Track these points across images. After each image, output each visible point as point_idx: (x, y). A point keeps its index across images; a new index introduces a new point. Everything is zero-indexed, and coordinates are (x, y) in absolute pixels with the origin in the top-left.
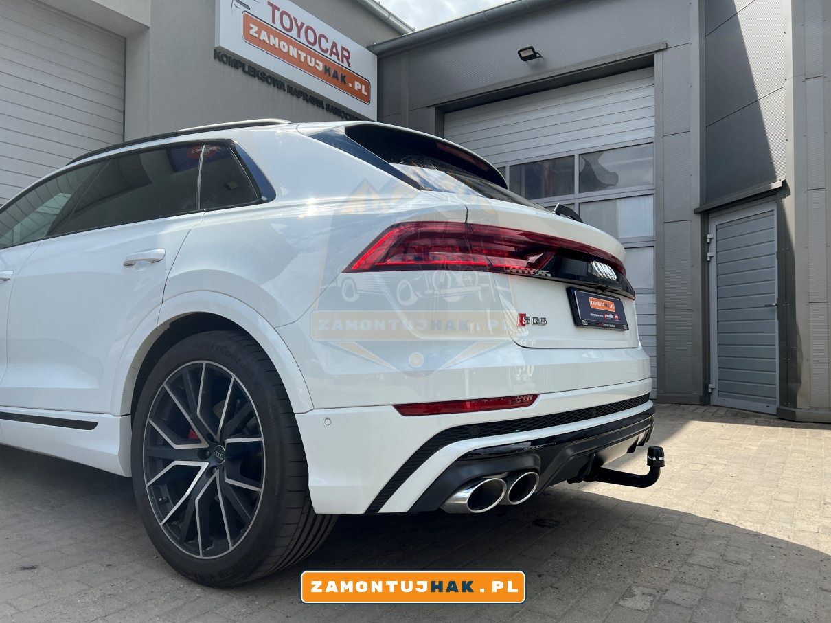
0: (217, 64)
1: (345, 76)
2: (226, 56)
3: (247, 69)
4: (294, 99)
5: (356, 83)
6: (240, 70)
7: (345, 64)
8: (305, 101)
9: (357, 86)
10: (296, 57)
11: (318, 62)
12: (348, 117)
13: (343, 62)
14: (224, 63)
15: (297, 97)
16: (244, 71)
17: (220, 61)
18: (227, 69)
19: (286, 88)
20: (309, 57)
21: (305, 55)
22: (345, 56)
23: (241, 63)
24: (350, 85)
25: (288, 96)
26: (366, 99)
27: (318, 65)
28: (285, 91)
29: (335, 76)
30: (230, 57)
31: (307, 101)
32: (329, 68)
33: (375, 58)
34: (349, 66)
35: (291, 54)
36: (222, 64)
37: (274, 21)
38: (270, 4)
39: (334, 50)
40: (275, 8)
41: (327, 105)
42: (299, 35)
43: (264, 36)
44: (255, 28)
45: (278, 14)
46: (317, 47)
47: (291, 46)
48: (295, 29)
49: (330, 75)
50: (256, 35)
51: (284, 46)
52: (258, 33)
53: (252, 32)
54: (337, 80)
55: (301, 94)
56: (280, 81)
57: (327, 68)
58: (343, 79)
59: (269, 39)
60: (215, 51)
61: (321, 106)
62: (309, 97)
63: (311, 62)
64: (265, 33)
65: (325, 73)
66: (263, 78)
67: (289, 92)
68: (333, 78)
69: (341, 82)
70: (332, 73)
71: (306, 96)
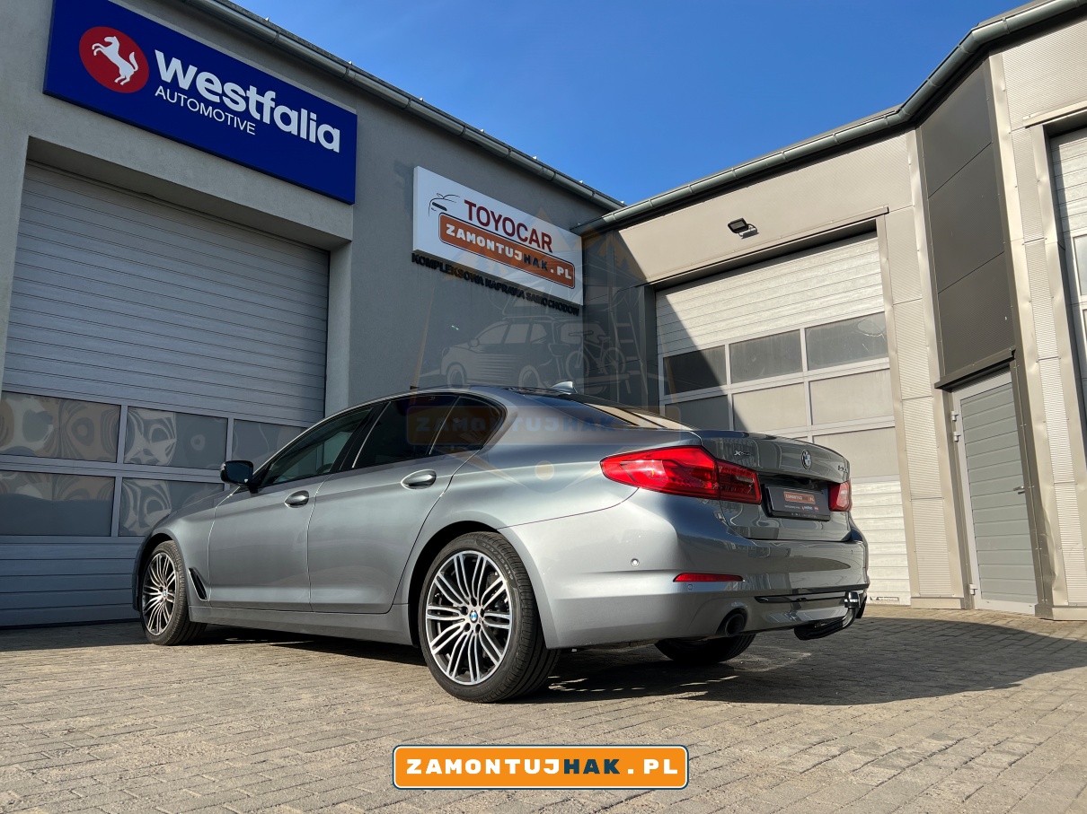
0: (416, 266)
1: (546, 263)
2: (424, 258)
3: (444, 268)
4: (494, 291)
5: (559, 268)
6: (438, 269)
7: (546, 250)
8: (504, 293)
9: (560, 270)
10: (493, 249)
11: (516, 252)
12: (551, 304)
13: (543, 248)
14: (422, 264)
15: (496, 289)
16: (441, 270)
17: (418, 263)
18: (425, 271)
19: (484, 282)
20: (507, 248)
21: (503, 247)
22: (546, 242)
23: (438, 263)
24: (552, 271)
25: (487, 289)
26: (570, 283)
27: (517, 255)
28: (483, 284)
29: (536, 263)
30: (428, 259)
31: (506, 292)
32: (529, 257)
33: (579, 240)
34: (551, 251)
35: (488, 248)
36: (420, 266)
37: (471, 218)
38: (466, 202)
39: (534, 238)
40: (471, 205)
41: (527, 294)
42: (497, 229)
43: (461, 234)
44: (452, 228)
45: (474, 210)
46: (515, 238)
47: (488, 241)
48: (492, 223)
49: (529, 263)
50: (453, 234)
51: (481, 242)
52: (455, 232)
53: (449, 232)
54: (539, 268)
55: (499, 286)
56: (478, 276)
57: (527, 256)
58: (544, 266)
59: (466, 236)
60: (413, 254)
61: (521, 296)
62: (508, 288)
63: (509, 253)
64: (462, 231)
65: (525, 262)
66: (460, 275)
67: (488, 285)
68: (533, 265)
69: (542, 269)
70: (532, 261)
71: (505, 287)
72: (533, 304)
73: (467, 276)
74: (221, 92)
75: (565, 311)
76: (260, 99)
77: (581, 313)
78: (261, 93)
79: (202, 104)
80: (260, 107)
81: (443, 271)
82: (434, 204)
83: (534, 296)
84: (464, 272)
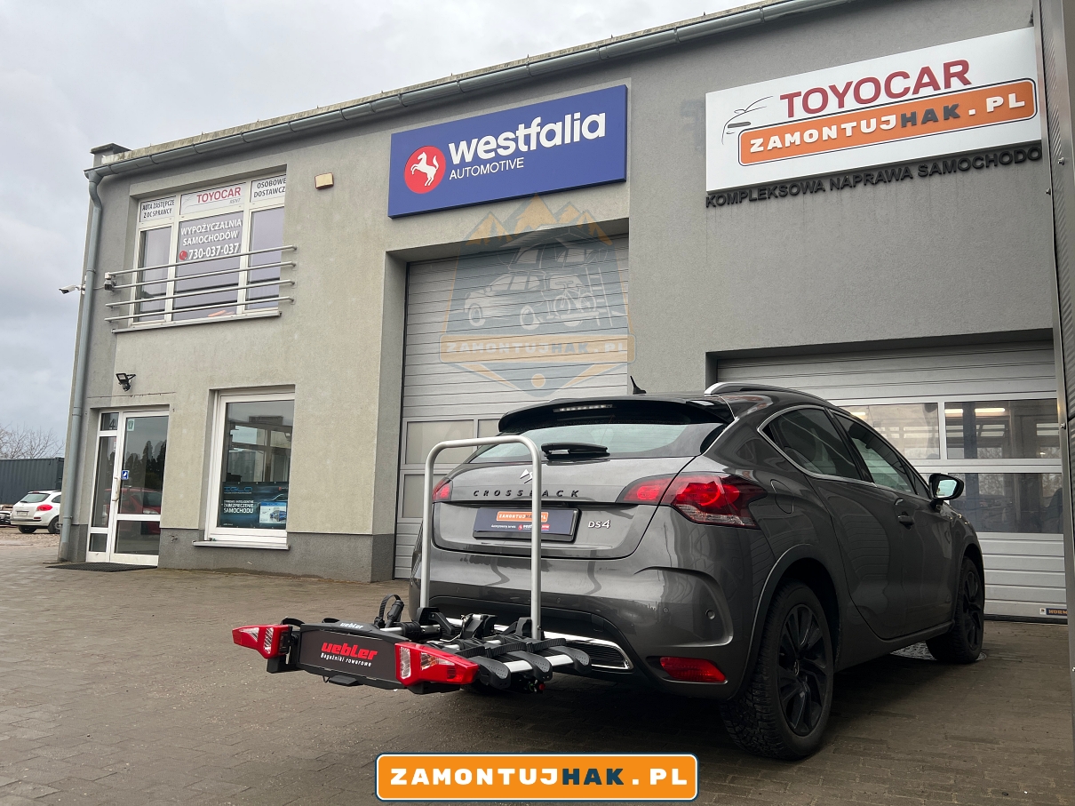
0: (712, 211)
1: (956, 107)
2: (723, 196)
3: (755, 195)
4: (847, 193)
5: (990, 100)
6: (746, 202)
7: (956, 84)
8: (869, 188)
9: (991, 103)
10: (834, 134)
11: (884, 119)
12: (979, 163)
13: (948, 85)
14: (721, 205)
15: (851, 187)
16: (752, 200)
17: (715, 206)
18: (726, 210)
19: (827, 185)
20: (864, 123)
21: (854, 124)
22: (955, 75)
23: (744, 193)
24: (972, 112)
25: (835, 193)
26: (1023, 113)
27: (887, 122)
28: (825, 191)
29: (930, 117)
31: (874, 185)
32: (914, 114)
34: (966, 82)
35: (825, 138)
36: (718, 208)
37: (791, 114)
38: (783, 97)
39: (926, 79)
40: (790, 98)
41: (923, 169)
42: (841, 105)
43: (775, 142)
44: (761, 141)
45: (798, 101)
46: (883, 98)
47: (825, 130)
48: (833, 101)
49: (914, 124)
50: (762, 149)
51: (811, 136)
52: (765, 144)
53: (753, 150)
54: (936, 120)
55: (858, 179)
56: (814, 182)
57: (909, 115)
58: (951, 113)
59: (783, 141)
60: (707, 198)
61: (908, 176)
62: (876, 175)
63: (868, 126)
64: (776, 138)
65: (904, 126)
66: (782, 193)
67: (834, 188)
68: (924, 123)
69: (946, 119)
70: (920, 118)
71: (869, 178)
72: (936, 179)
73: (795, 190)
74: (495, 147)
76: (528, 131)
78: (528, 126)
79: (482, 166)
80: (527, 139)
81: (755, 200)
82: (730, 126)
83: (935, 166)
84: (788, 186)
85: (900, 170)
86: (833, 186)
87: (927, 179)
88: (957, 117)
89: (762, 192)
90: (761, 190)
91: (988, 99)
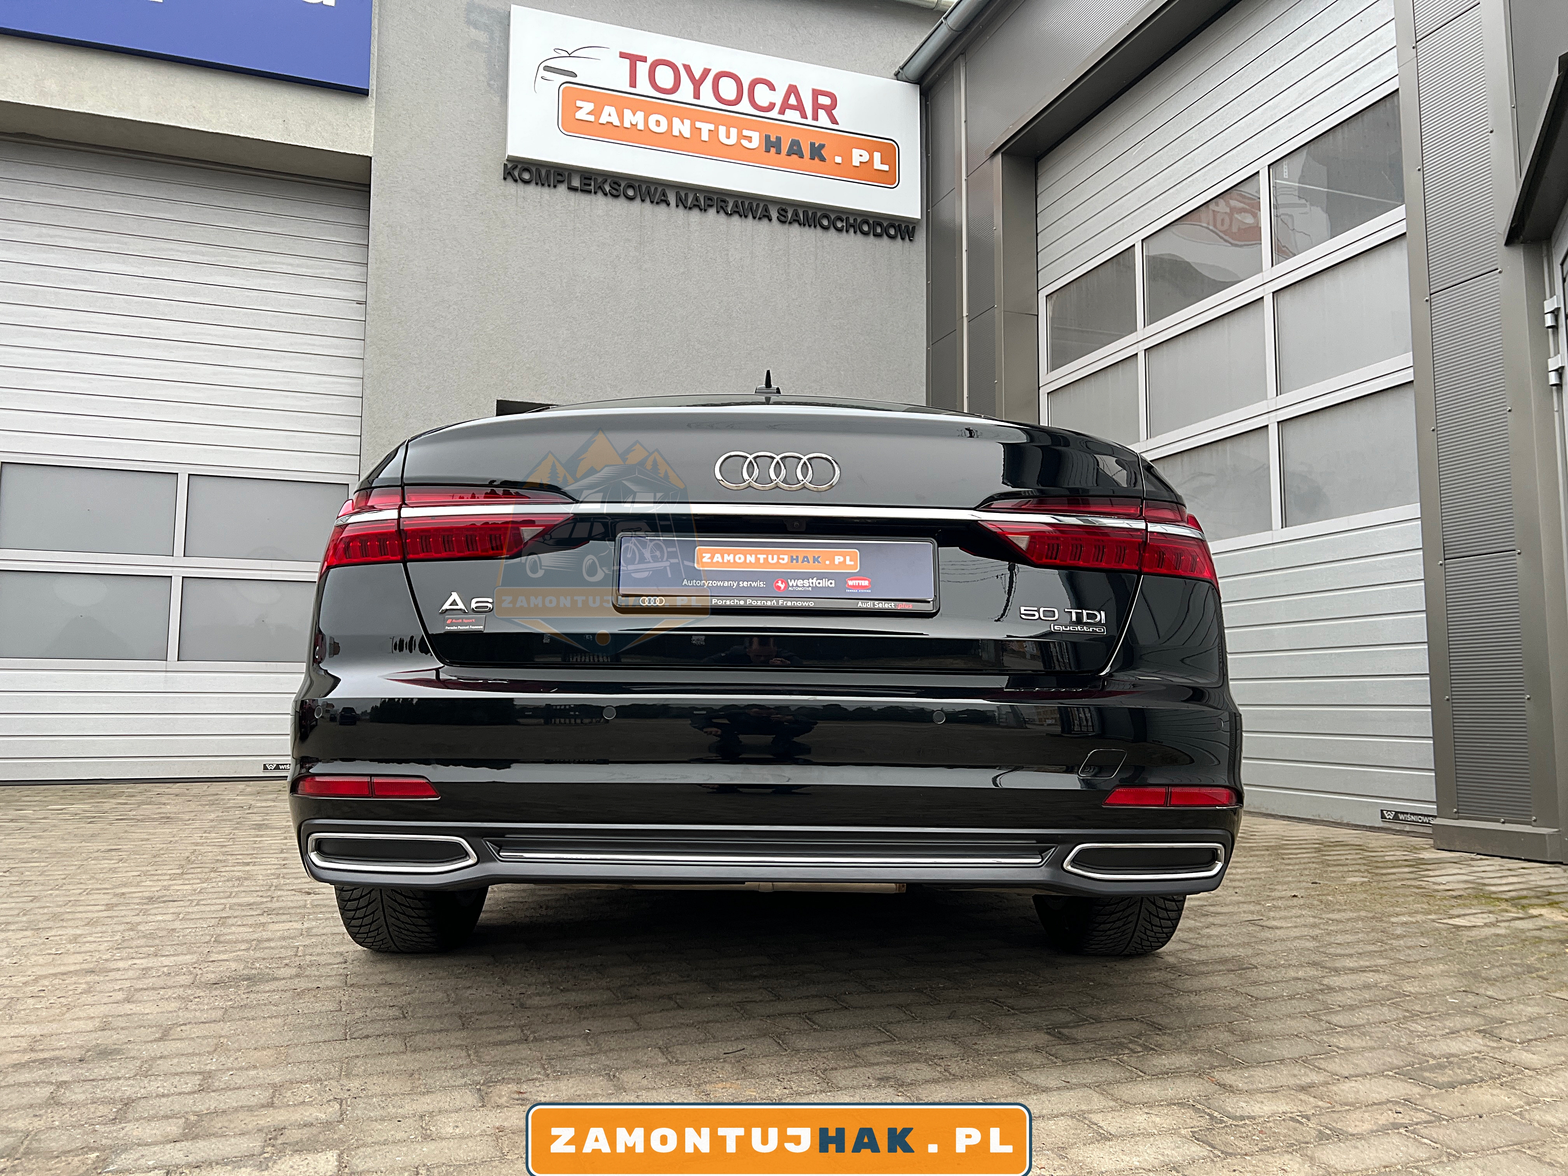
0: (512, 188)
1: (822, 146)
2: (530, 169)
3: (576, 183)
4: (695, 214)
5: (856, 152)
6: (562, 188)
7: (823, 119)
8: (722, 217)
9: (859, 156)
10: (687, 134)
11: (746, 133)
12: (839, 225)
13: (815, 118)
14: (526, 182)
15: (701, 210)
16: (572, 189)
17: (516, 181)
18: (534, 192)
19: (672, 199)
20: (722, 130)
21: (712, 127)
22: (823, 107)
23: (562, 174)
24: (838, 160)
25: (681, 211)
26: (889, 179)
27: (750, 139)
28: (668, 205)
29: (795, 149)
30: (538, 171)
31: (727, 214)
32: (779, 139)
33: (914, 92)
34: (834, 121)
35: (676, 132)
36: (521, 185)
37: (633, 82)
38: (623, 56)
39: (792, 101)
40: (632, 59)
41: (782, 213)
42: (696, 95)
43: (609, 115)
44: (589, 106)
45: (643, 67)
46: (745, 106)
47: (676, 121)
48: (687, 85)
49: (778, 152)
50: (591, 118)
51: (658, 123)
52: (597, 112)
53: (580, 115)
54: (802, 157)
55: (710, 202)
56: (656, 189)
57: (773, 139)
58: (817, 152)
59: (621, 118)
60: (505, 165)
61: (764, 216)
62: (731, 205)
63: (728, 137)
64: (612, 110)
65: (768, 151)
66: (614, 192)
67: (680, 205)
68: (789, 155)
69: (812, 158)
70: (785, 148)
71: (723, 204)
72: (795, 229)
73: (631, 193)
75: (877, 235)
77: (921, 236)
81: (575, 189)
82: (547, 68)
83: (796, 214)
84: (623, 185)
85: (758, 205)
86: (681, 202)
87: (786, 226)
88: (823, 159)
89: (587, 182)
90: (585, 178)
91: (854, 150)
